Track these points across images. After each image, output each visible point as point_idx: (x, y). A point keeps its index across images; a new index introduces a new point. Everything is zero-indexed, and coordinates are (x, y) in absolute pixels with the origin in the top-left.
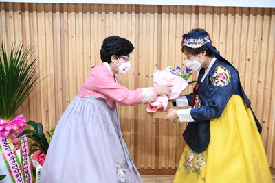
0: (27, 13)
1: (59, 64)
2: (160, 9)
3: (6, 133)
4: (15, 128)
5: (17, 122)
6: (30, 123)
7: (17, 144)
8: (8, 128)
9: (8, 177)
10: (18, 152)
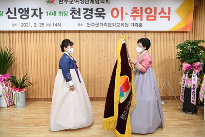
0: (11, 34)
1: (24, 54)
2: (64, 32)
3: (2, 80)
4: (6, 78)
5: (6, 76)
6: (12, 77)
7: (6, 85)
8: (3, 78)
9: (3, 97)
10: (7, 88)
